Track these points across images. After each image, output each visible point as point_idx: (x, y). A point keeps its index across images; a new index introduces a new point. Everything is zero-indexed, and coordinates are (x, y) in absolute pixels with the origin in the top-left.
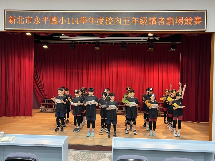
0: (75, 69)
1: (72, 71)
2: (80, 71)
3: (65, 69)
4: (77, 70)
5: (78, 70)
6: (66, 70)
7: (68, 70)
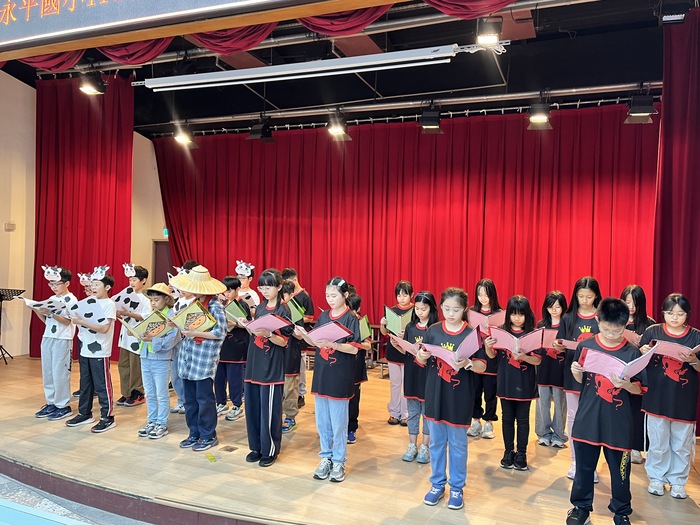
0: (289, 216)
1: (279, 220)
2: (303, 222)
3: (259, 216)
4: (294, 219)
5: (298, 218)
6: (262, 217)
7: (269, 219)
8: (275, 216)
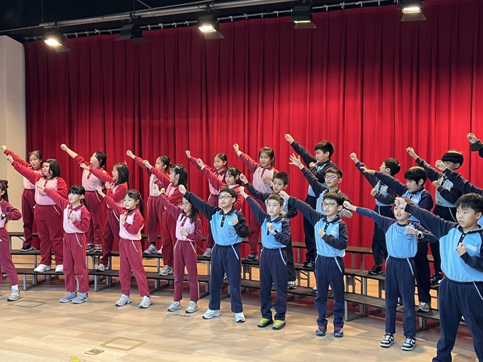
1: (156, 122)
2: (179, 122)
7: (145, 122)
8: (151, 118)
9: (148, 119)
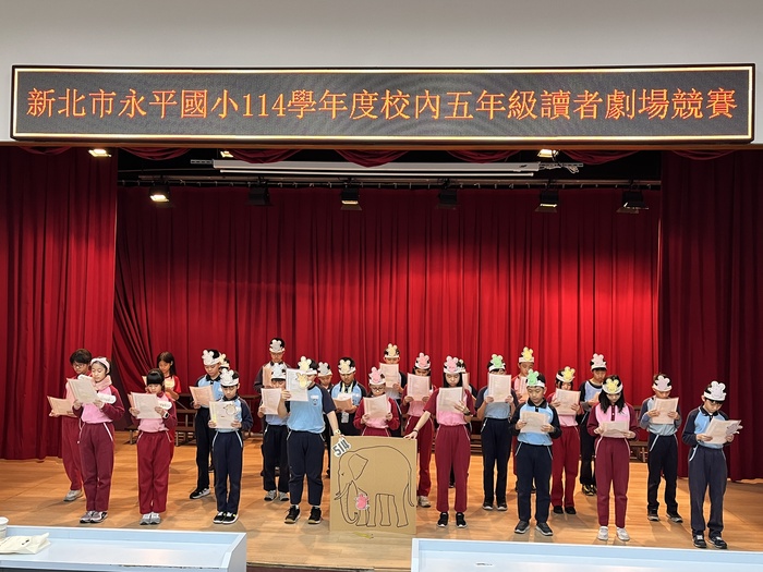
0: (268, 282)
1: (255, 286)
2: (285, 288)
3: (229, 281)
4: (273, 286)
5: (278, 283)
6: (233, 282)
7: (243, 284)
9: (246, 283)
